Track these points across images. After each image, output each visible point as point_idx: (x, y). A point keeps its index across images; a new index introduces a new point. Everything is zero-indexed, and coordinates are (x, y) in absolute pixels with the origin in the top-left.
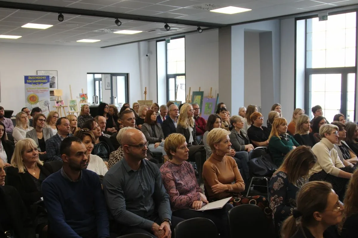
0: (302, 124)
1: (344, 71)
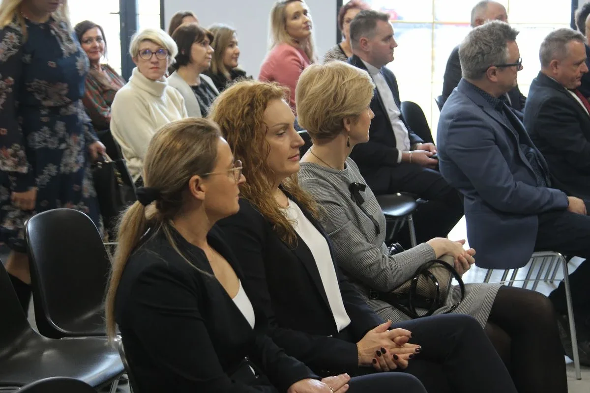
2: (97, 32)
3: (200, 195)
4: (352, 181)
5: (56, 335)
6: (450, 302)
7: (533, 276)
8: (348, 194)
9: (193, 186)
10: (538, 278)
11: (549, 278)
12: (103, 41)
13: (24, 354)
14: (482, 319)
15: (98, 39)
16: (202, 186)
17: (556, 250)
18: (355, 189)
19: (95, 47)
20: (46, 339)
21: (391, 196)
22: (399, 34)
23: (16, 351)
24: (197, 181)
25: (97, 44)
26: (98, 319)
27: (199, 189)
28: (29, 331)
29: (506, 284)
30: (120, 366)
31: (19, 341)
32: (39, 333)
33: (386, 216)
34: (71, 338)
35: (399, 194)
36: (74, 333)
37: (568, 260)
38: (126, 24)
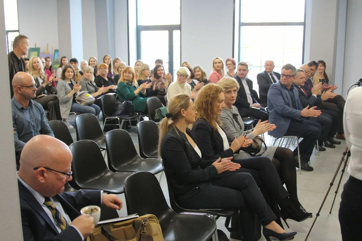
0: (144, 70)
1: (171, 29)
2: (162, 68)
3: (184, 115)
4: (234, 113)
5: (145, 157)
6: (262, 151)
7: (288, 143)
8: (232, 117)
9: (182, 112)
10: (290, 144)
11: (293, 144)
12: (163, 71)
13: (136, 162)
14: (271, 158)
15: (162, 70)
16: (185, 113)
17: (295, 135)
18: (235, 116)
19: (161, 72)
20: (142, 158)
21: (246, 118)
22: (250, 69)
23: (134, 162)
24: (183, 110)
25: (162, 72)
26: (156, 154)
27: (184, 113)
28: (137, 156)
29: (280, 146)
30: (162, 168)
31: (135, 159)
32: (140, 157)
33: (244, 124)
34: (149, 159)
35: (249, 117)
36: (150, 157)
37: (299, 139)
38: (170, 65)
